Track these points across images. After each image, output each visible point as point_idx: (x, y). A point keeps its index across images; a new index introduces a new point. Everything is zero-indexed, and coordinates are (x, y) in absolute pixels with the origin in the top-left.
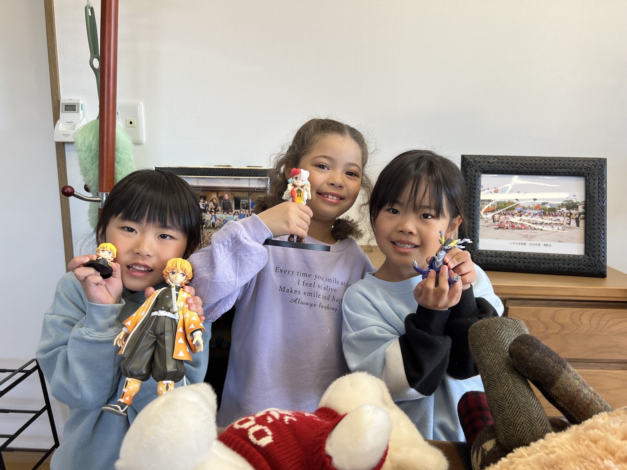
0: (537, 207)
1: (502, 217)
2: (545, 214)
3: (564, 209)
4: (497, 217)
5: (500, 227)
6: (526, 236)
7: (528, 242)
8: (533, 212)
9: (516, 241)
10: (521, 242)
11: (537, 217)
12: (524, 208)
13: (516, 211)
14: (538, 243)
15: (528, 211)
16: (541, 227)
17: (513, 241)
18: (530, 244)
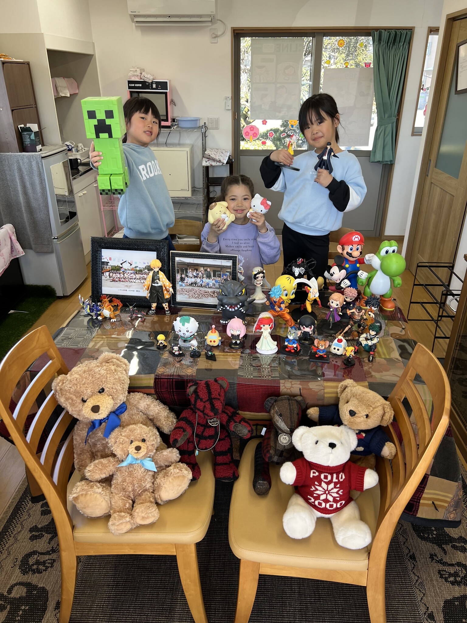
0: (132, 270)
1: (114, 275)
2: (136, 273)
3: (146, 270)
4: (111, 274)
5: (113, 281)
6: (127, 286)
7: (128, 290)
8: (130, 272)
9: (122, 289)
10: (124, 289)
11: (133, 275)
12: (125, 270)
13: (121, 272)
14: (133, 290)
15: (128, 271)
16: (134, 281)
17: (120, 289)
18: (129, 291)
